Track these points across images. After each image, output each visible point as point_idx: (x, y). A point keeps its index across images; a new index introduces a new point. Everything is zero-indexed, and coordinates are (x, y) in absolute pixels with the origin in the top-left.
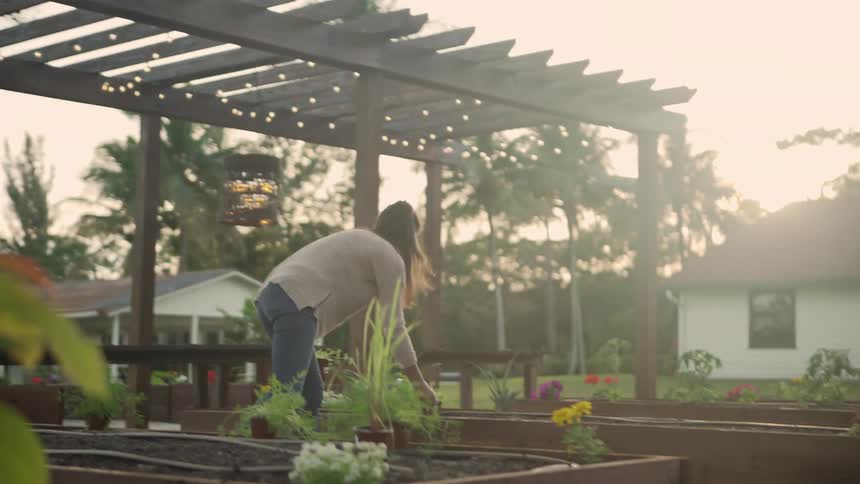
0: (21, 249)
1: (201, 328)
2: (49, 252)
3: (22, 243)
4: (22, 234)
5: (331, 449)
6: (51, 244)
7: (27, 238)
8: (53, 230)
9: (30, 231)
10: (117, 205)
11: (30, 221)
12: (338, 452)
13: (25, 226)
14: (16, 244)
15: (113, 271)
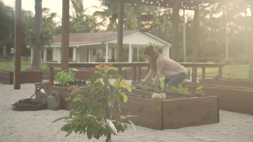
0: (75, 19)
1: (132, 47)
2: (84, 20)
3: (76, 17)
4: (76, 14)
5: (157, 94)
6: (85, 18)
7: (77, 16)
8: (85, 13)
9: (78, 13)
10: (107, 8)
11: (78, 10)
12: (158, 94)
13: (76, 12)
14: (74, 17)
15: (104, 27)
